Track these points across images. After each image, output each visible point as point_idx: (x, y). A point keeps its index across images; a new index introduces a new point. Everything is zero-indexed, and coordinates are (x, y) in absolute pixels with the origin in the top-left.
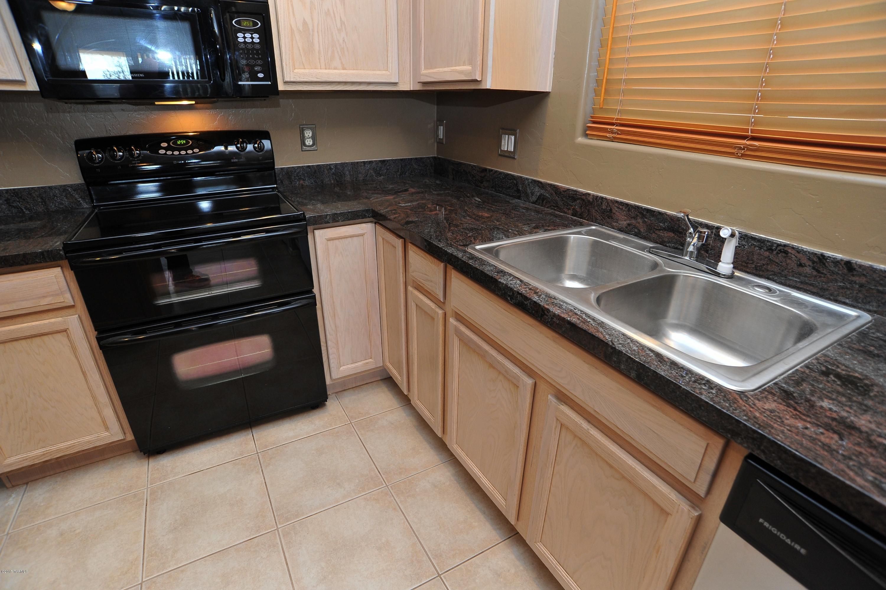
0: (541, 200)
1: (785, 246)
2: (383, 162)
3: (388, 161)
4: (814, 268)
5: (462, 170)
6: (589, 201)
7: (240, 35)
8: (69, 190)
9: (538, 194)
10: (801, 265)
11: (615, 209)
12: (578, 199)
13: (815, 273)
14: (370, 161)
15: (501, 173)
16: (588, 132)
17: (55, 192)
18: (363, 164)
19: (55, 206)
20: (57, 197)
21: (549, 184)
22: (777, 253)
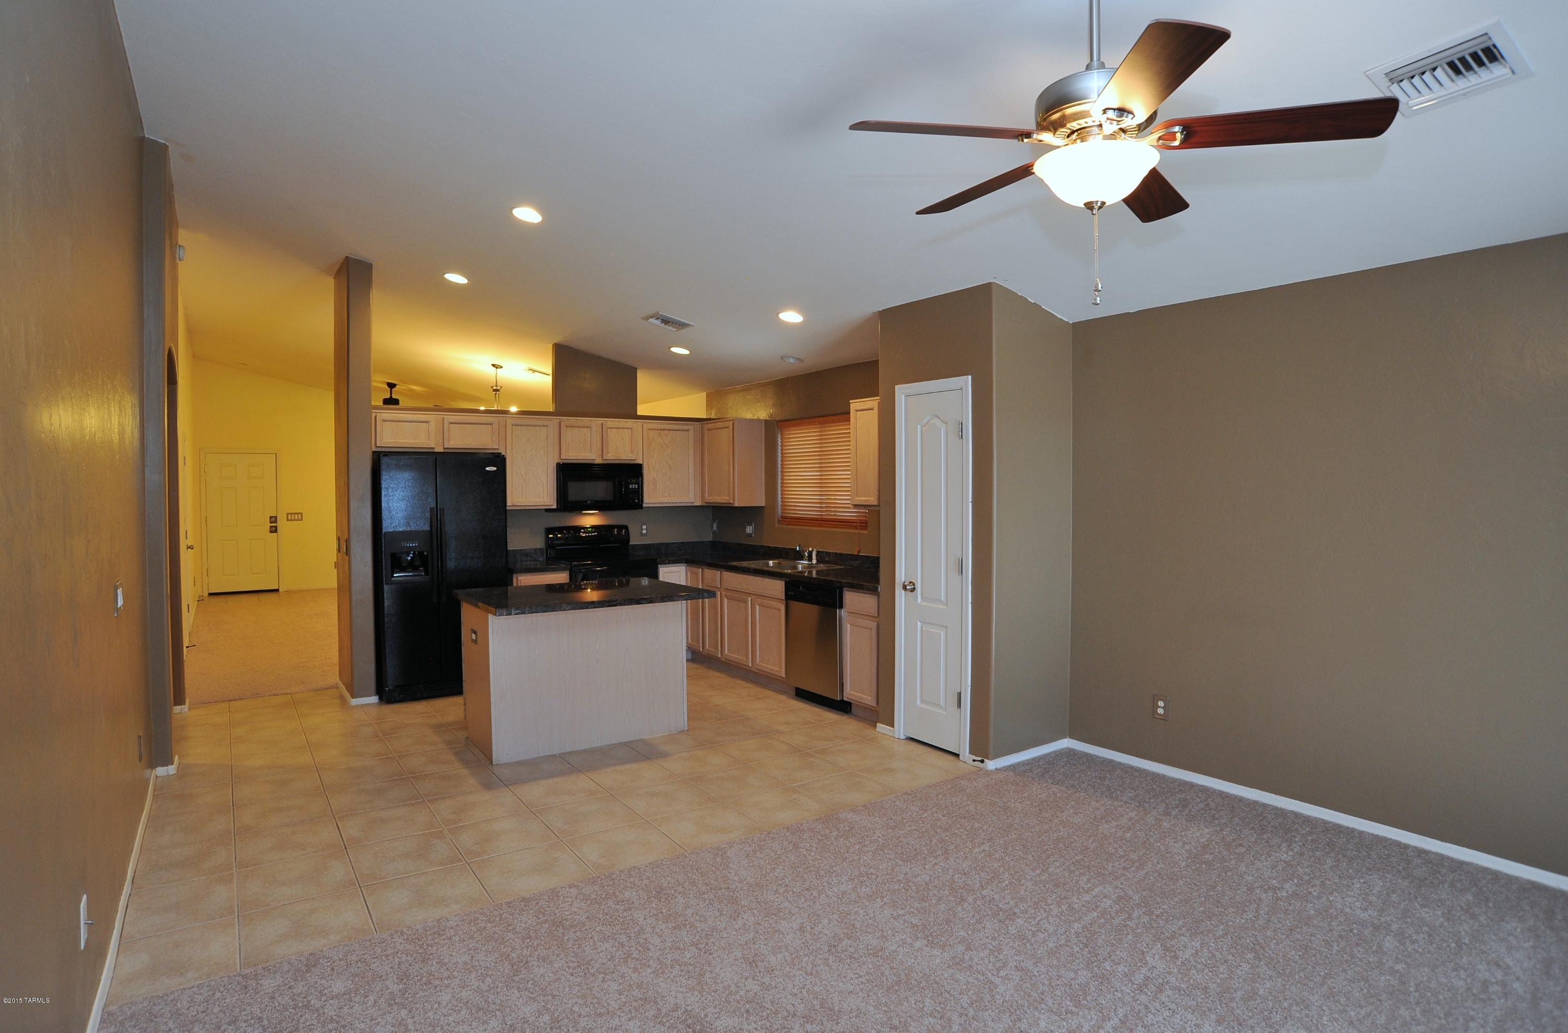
2: (682, 543)
3: (685, 542)
5: (728, 546)
7: (631, 485)
8: (537, 551)
14: (676, 542)
15: (743, 543)
18: (672, 544)
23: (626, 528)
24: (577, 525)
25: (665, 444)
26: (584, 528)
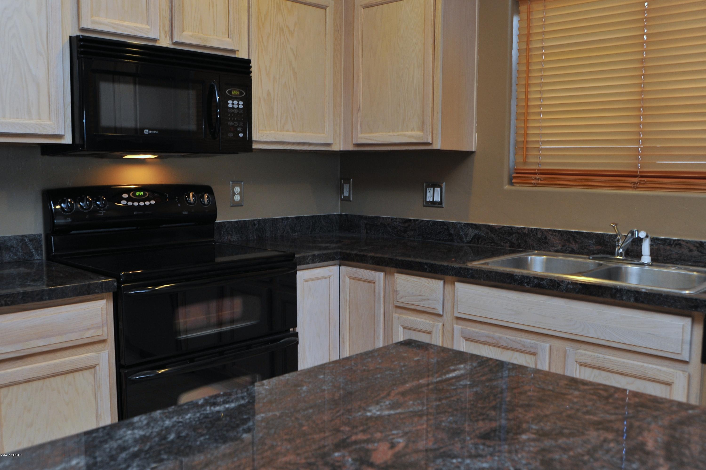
0: (477, 238)
1: (678, 240)
2: (298, 218)
3: (301, 217)
4: (698, 251)
5: (379, 224)
6: (525, 234)
7: (230, 102)
8: (26, 240)
9: (473, 235)
10: (691, 251)
11: (549, 236)
12: (514, 233)
13: (700, 254)
14: (287, 218)
15: (428, 221)
16: (513, 181)
17: (13, 242)
18: (281, 220)
19: (10, 257)
20: (14, 247)
21: (483, 225)
22: (675, 246)
23: (209, 190)
24: (109, 184)
25: (288, 27)
26: (128, 191)
